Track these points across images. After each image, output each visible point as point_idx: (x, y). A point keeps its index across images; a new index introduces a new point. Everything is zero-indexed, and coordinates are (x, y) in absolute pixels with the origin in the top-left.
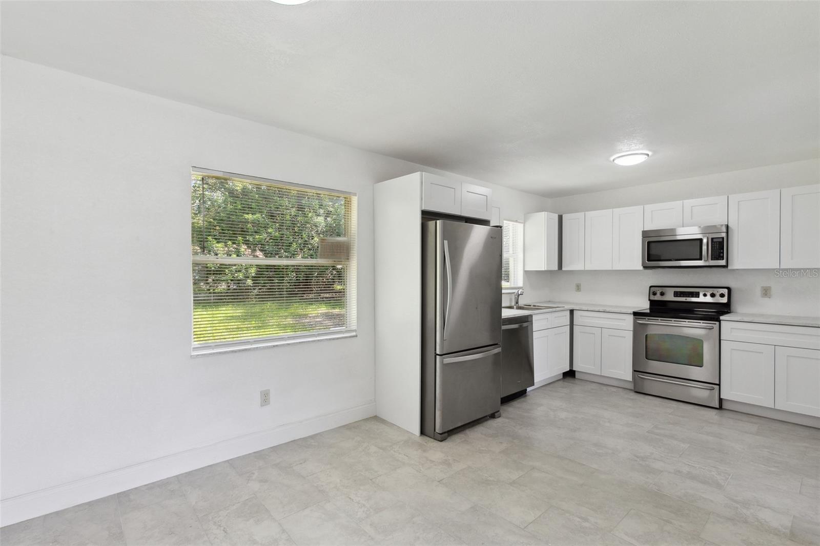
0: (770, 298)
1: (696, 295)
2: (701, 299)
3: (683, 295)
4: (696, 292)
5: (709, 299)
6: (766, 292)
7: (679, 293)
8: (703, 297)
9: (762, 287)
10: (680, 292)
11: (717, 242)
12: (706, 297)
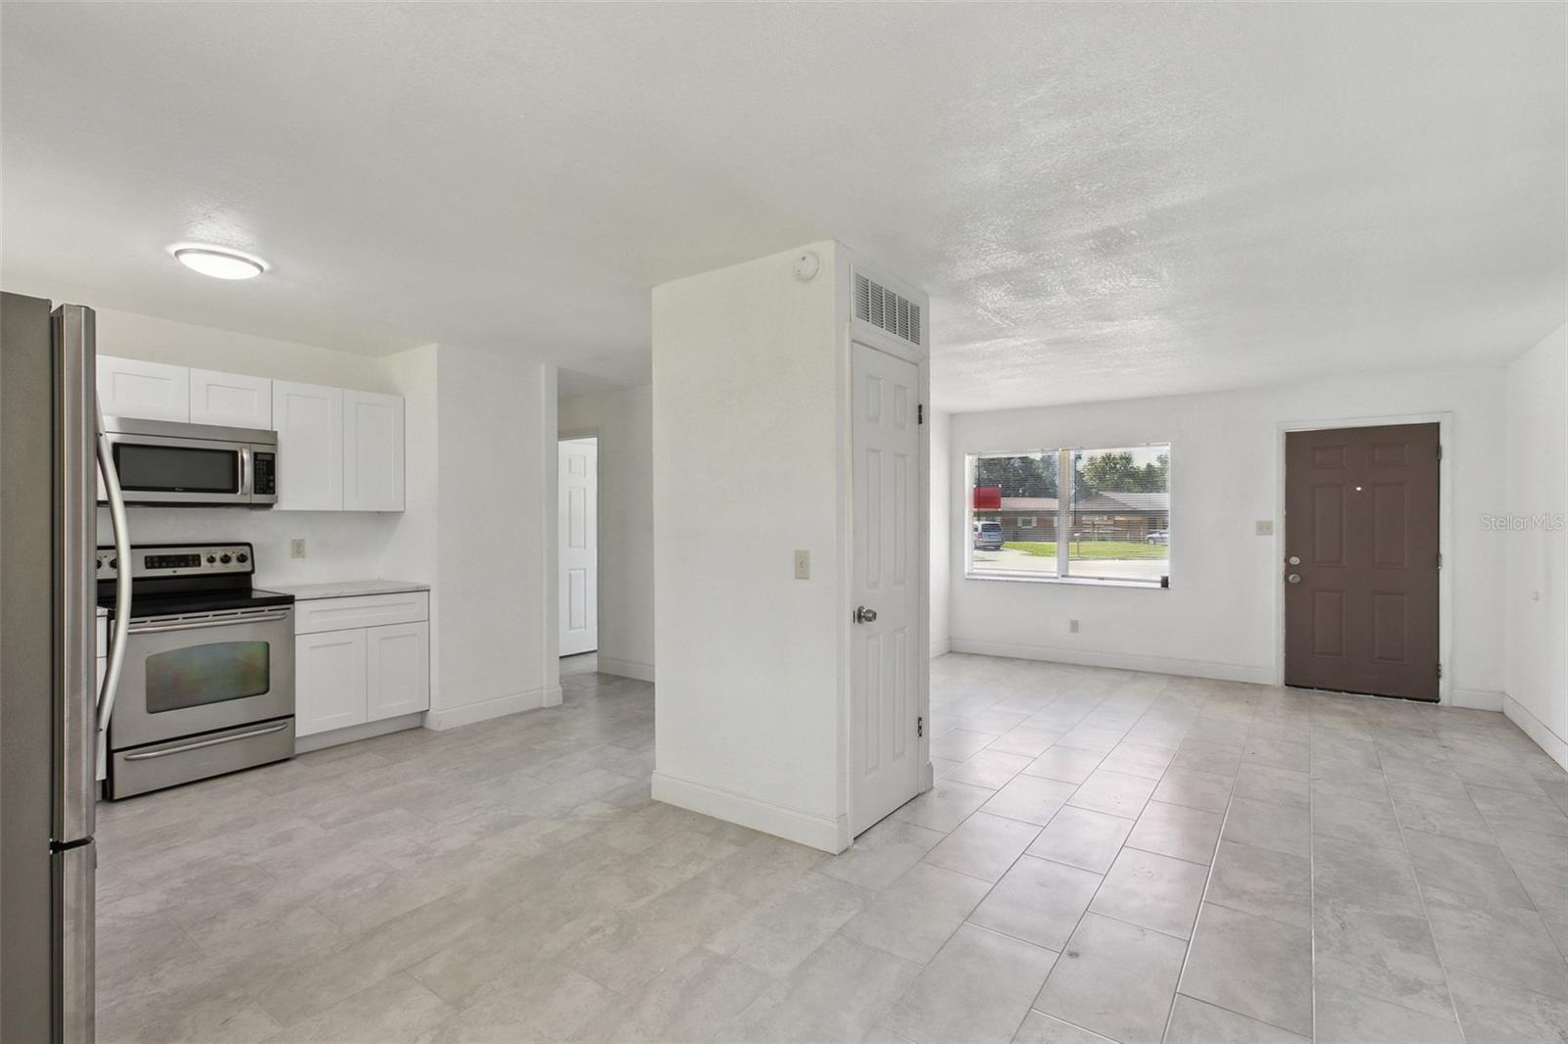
0: (303, 557)
1: (194, 561)
2: (205, 568)
3: (167, 563)
4: (193, 556)
5: (218, 568)
6: (298, 549)
7: (156, 560)
8: (209, 564)
9: (294, 541)
10: (159, 557)
11: (263, 461)
12: (214, 564)
